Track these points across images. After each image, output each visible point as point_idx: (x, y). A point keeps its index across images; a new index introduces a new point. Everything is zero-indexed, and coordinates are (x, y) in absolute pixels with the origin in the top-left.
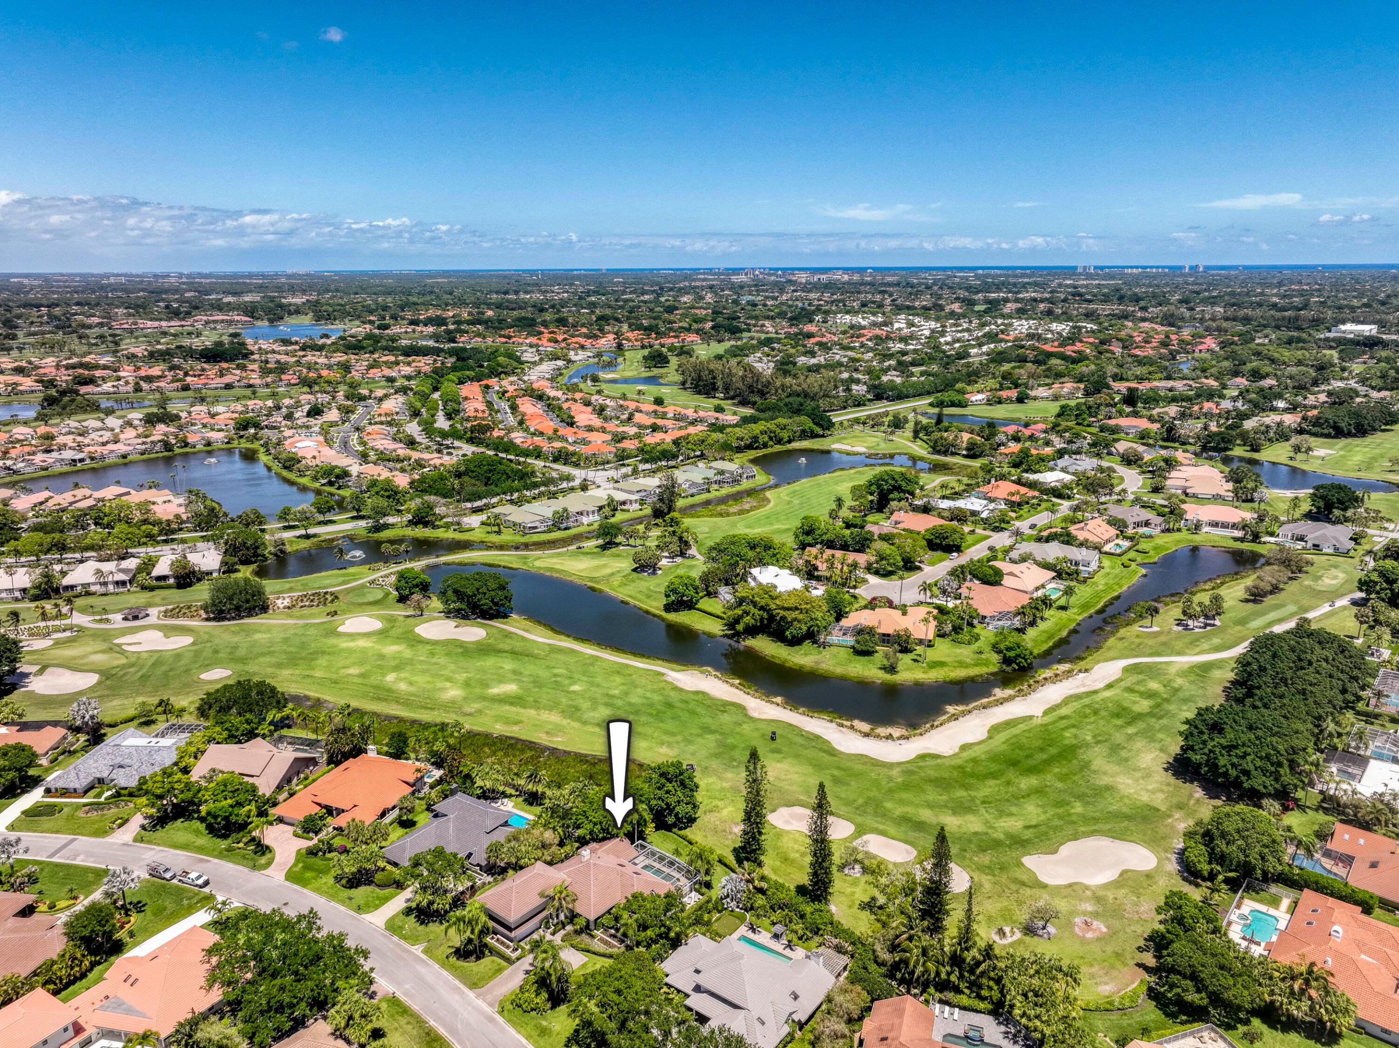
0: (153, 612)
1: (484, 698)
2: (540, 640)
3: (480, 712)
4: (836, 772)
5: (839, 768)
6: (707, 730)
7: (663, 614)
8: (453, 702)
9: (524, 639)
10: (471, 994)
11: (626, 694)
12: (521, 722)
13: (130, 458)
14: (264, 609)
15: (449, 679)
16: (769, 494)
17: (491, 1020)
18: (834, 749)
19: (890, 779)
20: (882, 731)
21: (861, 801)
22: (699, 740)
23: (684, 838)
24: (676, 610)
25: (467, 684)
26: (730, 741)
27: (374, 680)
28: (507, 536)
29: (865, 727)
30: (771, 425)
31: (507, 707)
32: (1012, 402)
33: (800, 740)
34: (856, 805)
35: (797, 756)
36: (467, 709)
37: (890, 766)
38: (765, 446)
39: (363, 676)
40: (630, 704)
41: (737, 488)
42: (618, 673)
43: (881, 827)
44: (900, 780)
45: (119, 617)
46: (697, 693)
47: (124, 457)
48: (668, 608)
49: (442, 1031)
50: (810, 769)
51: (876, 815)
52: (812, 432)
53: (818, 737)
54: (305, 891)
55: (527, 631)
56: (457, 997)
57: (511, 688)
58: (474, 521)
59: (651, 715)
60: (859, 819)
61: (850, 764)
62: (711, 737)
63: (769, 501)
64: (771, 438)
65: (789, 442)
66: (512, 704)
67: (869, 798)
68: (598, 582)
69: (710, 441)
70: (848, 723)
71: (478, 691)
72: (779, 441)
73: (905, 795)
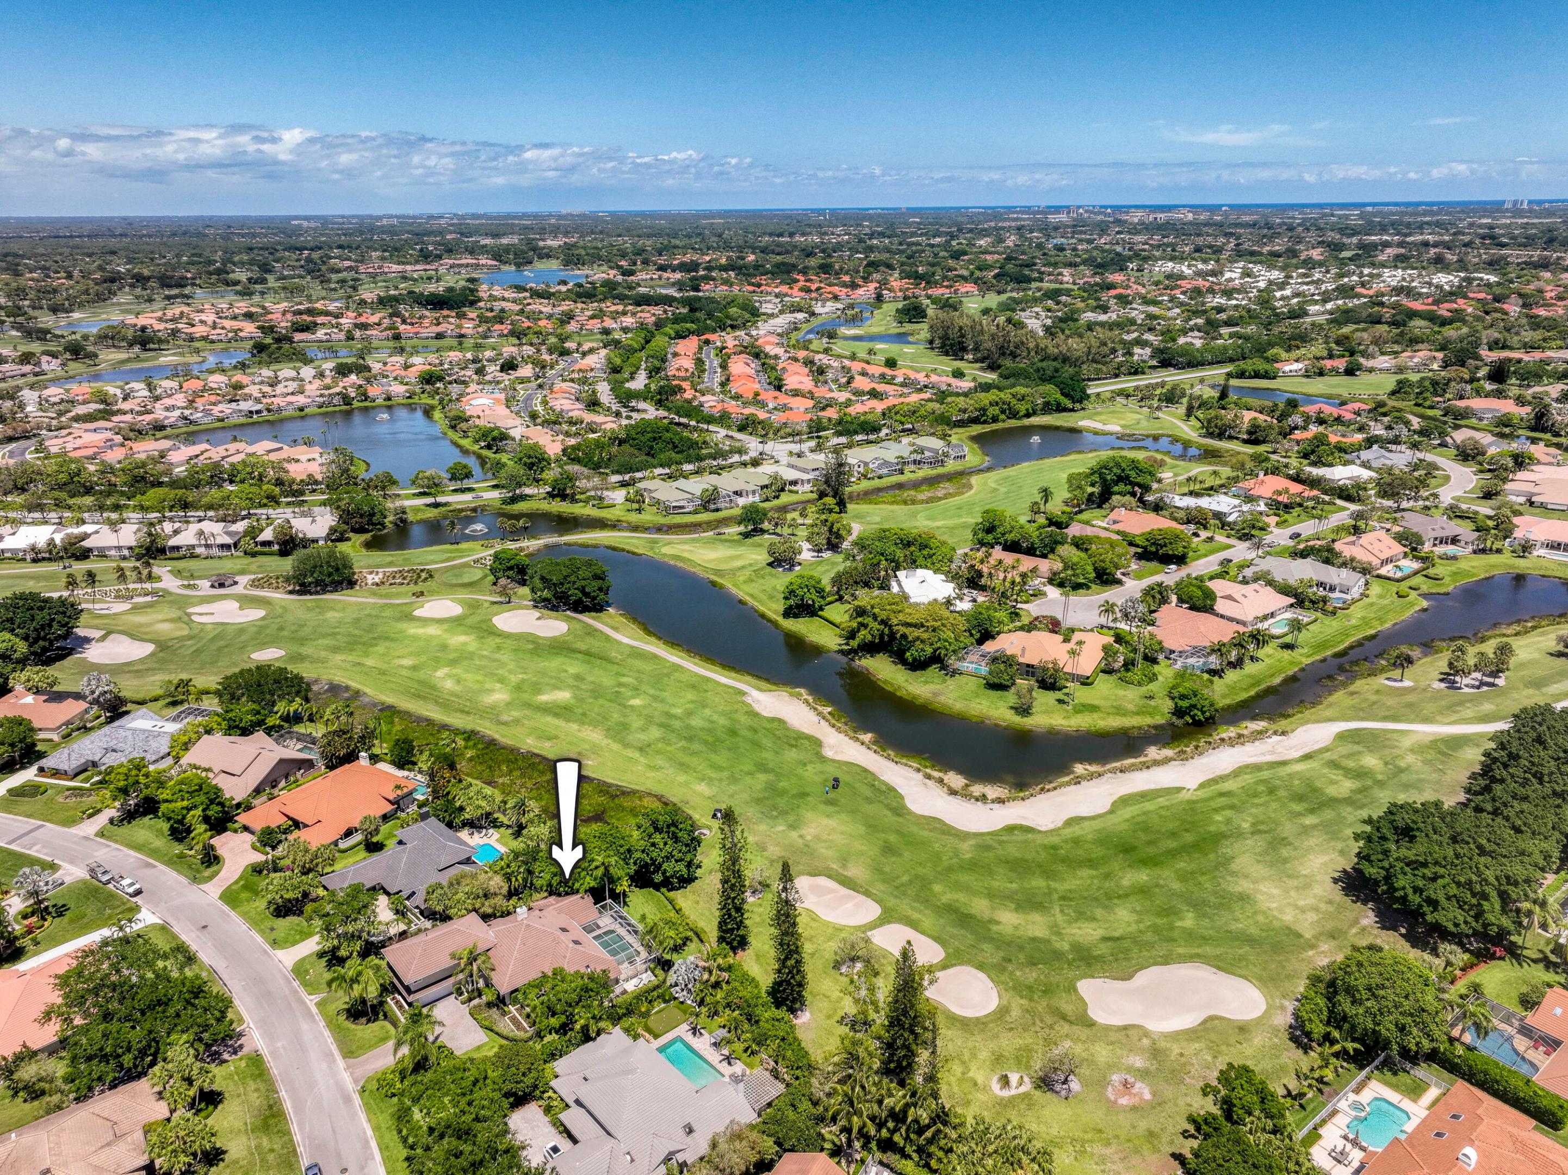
0: (243, 580)
1: (528, 705)
2: (626, 640)
3: (517, 721)
4: (892, 838)
5: (899, 832)
6: (762, 767)
7: (780, 620)
8: (493, 707)
9: (607, 638)
10: (341, 1063)
11: (690, 714)
12: (556, 737)
13: (307, 411)
14: (351, 584)
15: (501, 680)
16: (974, 480)
17: (347, 1100)
18: (904, 807)
19: (956, 853)
20: (977, 789)
21: (905, 879)
22: (748, 779)
23: (671, 902)
24: (796, 616)
25: (518, 688)
26: (783, 784)
27: (422, 675)
28: (649, 516)
29: (957, 782)
30: (1005, 396)
31: (550, 719)
32: (1338, 373)
33: (868, 792)
34: (898, 882)
35: (853, 812)
36: (505, 717)
37: (964, 836)
38: (995, 420)
39: (414, 668)
40: (689, 727)
41: (940, 470)
42: (694, 687)
43: (915, 916)
44: (968, 856)
45: (206, 584)
46: (773, 720)
47: (301, 410)
48: (788, 614)
49: (288, 1106)
50: (861, 829)
51: (917, 898)
52: (1058, 404)
53: (892, 789)
54: (233, 914)
55: (615, 629)
56: (324, 1066)
57: (564, 696)
58: (618, 496)
59: (706, 743)
60: (892, 902)
61: (913, 828)
62: (762, 777)
63: (970, 487)
64: (1003, 412)
65: (1028, 415)
66: (556, 715)
67: (917, 876)
68: (722, 576)
69: (923, 412)
70: (936, 774)
71: (525, 696)
72: (1014, 415)
73: (965, 878)
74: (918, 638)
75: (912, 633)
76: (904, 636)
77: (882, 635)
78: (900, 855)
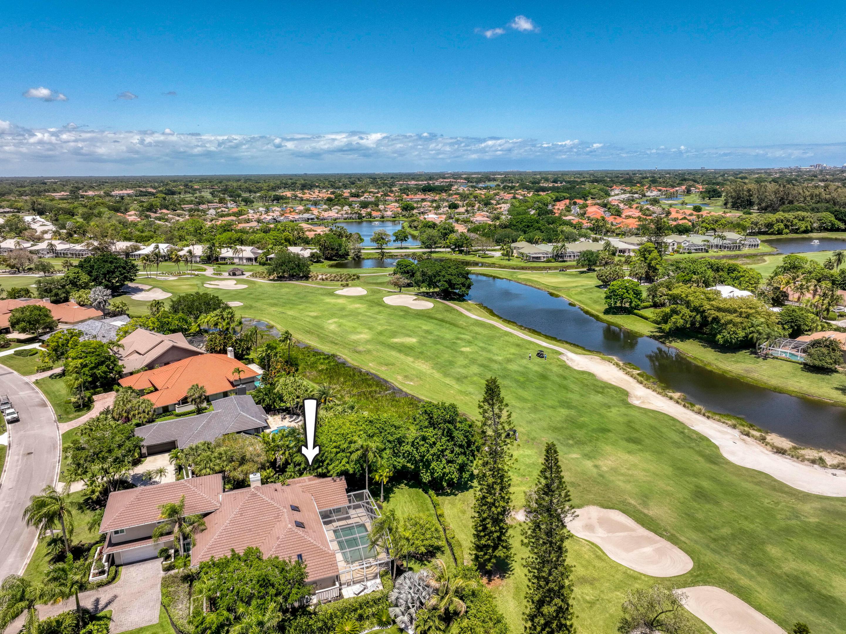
0: (248, 274)
1: (382, 343)
2: (474, 317)
3: (369, 352)
4: (706, 484)
5: (714, 479)
6: (566, 404)
7: (602, 316)
8: (355, 342)
9: (461, 314)
11: (509, 361)
12: (393, 364)
13: (338, 220)
14: (306, 277)
15: (370, 329)
16: (766, 258)
18: (721, 457)
19: (796, 514)
20: (811, 453)
21: (726, 531)
22: (550, 412)
24: (614, 313)
25: (380, 333)
26: (584, 419)
27: (318, 321)
28: (514, 262)
29: (786, 443)
30: (790, 216)
31: (394, 353)
33: (676, 437)
34: (715, 534)
35: (659, 453)
36: (361, 348)
37: (806, 497)
38: (780, 232)
39: (316, 317)
40: (505, 369)
41: (738, 252)
42: (518, 345)
43: (744, 581)
44: (813, 520)
45: (227, 274)
46: (583, 372)
47: (335, 220)
48: (608, 312)
50: (669, 470)
51: (744, 558)
52: (833, 225)
53: (703, 439)
55: (470, 311)
57: (412, 341)
58: (498, 254)
59: (517, 381)
60: (708, 557)
61: (735, 479)
62: (564, 412)
63: (764, 261)
64: (786, 226)
66: (400, 351)
67: (743, 532)
68: (560, 291)
69: (723, 221)
70: (757, 434)
71: (382, 338)
72: (796, 231)
73: (813, 545)
74: (731, 322)
75: (725, 317)
76: (716, 320)
77: (693, 324)
78: (717, 503)
